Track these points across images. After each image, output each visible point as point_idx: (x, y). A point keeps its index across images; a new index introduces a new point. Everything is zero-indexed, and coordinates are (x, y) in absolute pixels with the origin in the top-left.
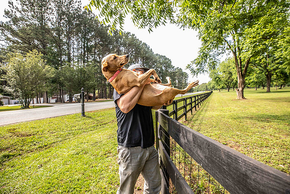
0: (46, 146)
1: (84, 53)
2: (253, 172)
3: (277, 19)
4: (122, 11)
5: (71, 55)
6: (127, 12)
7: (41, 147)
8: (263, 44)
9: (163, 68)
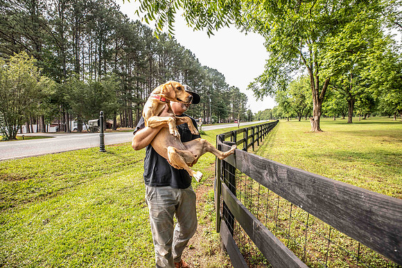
0: (50, 193)
1: (100, 61)
2: (381, 207)
3: (366, 27)
4: (172, 5)
5: (80, 63)
7: (43, 195)
8: (348, 60)
9: (214, 87)
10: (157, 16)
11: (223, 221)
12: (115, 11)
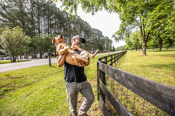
0: (29, 84)
3: (167, 7)
4: (76, 2)
5: (41, 29)
6: (79, 3)
7: (26, 85)
8: (158, 22)
9: (97, 37)
10: (70, 8)
11: (100, 96)
12: (54, 7)
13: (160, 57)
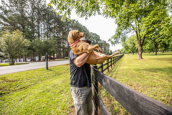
0: (24, 87)
1: (48, 32)
2: (141, 101)
3: (160, 13)
4: (70, 7)
5: (40, 33)
6: (73, 8)
7: (21, 88)
8: (153, 27)
9: (95, 41)
11: (93, 101)
12: (54, 12)
13: (155, 61)
